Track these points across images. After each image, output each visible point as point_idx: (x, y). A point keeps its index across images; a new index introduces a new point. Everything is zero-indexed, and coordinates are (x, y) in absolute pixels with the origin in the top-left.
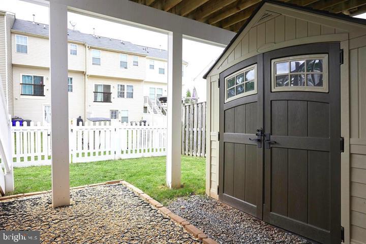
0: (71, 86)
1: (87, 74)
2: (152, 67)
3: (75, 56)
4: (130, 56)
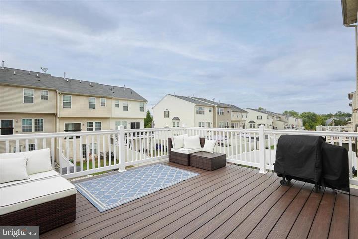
0: (42, 127)
1: (58, 115)
2: (117, 105)
3: (46, 100)
4: (98, 99)
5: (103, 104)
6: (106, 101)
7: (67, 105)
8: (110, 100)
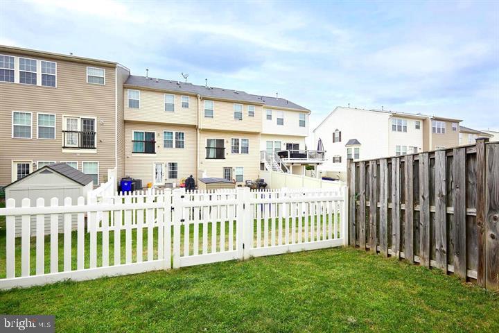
0: (183, 142)
1: (199, 127)
2: (270, 117)
3: (186, 108)
4: (245, 106)
5: (252, 114)
6: (255, 109)
8: (260, 108)
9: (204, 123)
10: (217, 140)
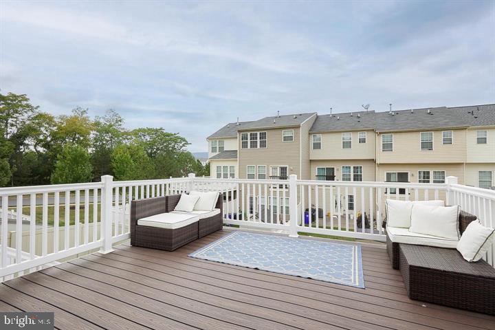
0: (361, 175)
1: (378, 162)
3: (363, 144)
4: (438, 133)
5: (448, 141)
6: (454, 135)
7: (387, 147)
8: (463, 133)
9: (382, 158)
10: (398, 173)
